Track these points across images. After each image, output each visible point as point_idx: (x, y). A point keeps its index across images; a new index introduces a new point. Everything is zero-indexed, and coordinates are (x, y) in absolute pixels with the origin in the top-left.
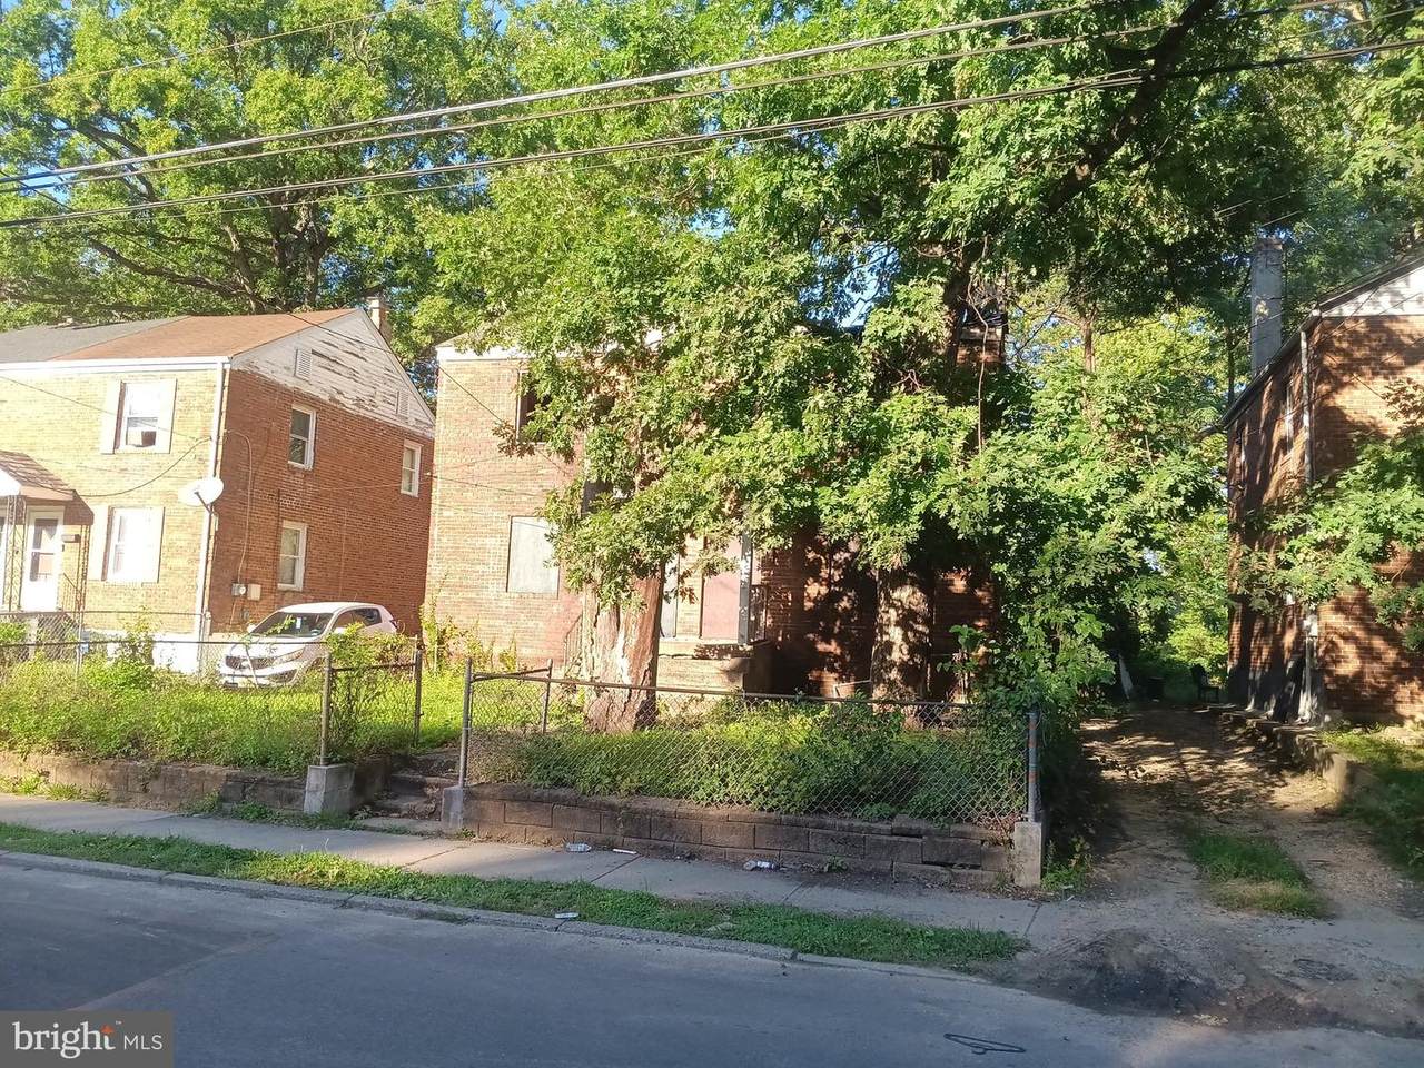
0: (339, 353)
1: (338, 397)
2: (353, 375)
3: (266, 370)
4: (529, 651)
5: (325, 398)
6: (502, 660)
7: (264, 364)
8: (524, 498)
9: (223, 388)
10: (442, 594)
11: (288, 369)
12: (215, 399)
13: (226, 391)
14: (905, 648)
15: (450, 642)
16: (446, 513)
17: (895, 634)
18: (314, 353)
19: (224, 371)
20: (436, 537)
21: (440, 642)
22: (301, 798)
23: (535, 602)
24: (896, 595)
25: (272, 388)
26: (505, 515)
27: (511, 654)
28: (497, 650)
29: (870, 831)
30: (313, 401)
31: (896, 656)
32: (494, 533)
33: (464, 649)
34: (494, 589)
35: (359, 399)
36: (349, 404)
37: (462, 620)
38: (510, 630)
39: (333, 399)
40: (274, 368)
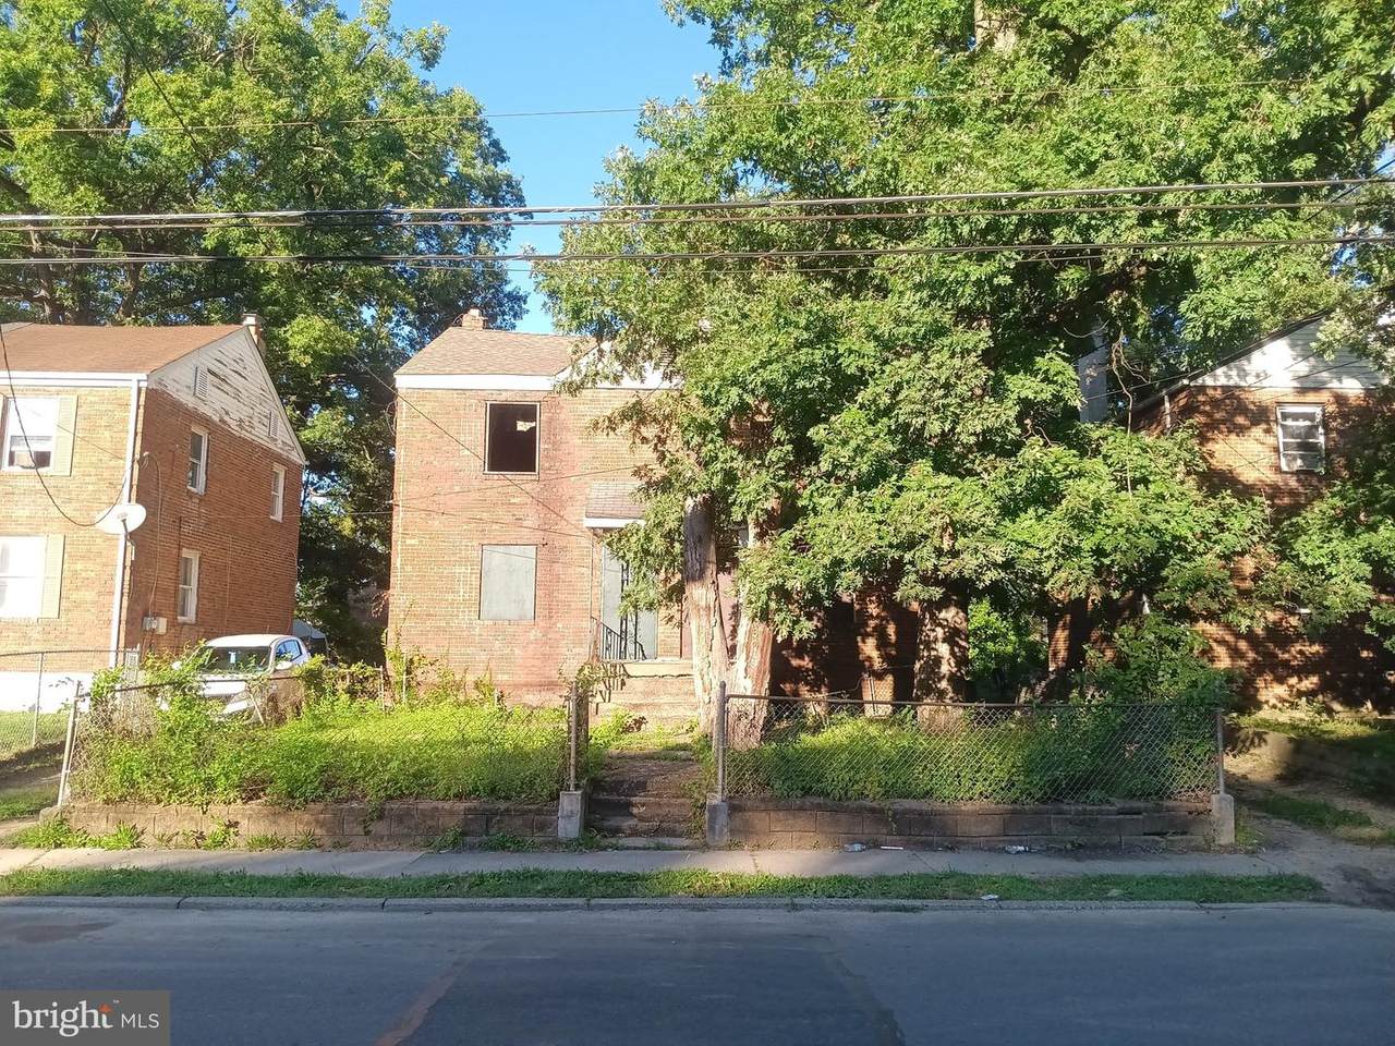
0: (228, 371)
1: (226, 418)
2: (237, 397)
3: (172, 390)
4: (506, 677)
5: (216, 419)
6: (477, 686)
7: (172, 383)
8: (495, 527)
9: (138, 407)
10: (407, 624)
11: (189, 387)
12: (131, 419)
13: (141, 410)
14: (952, 662)
15: (419, 672)
16: (409, 542)
17: (943, 649)
18: (209, 371)
19: (139, 390)
20: (398, 565)
21: (409, 672)
22: (554, 825)
23: (511, 629)
24: (943, 615)
25: (177, 407)
26: (475, 543)
27: (486, 680)
28: (470, 678)
29: (1100, 812)
30: (205, 421)
31: (945, 669)
32: (465, 561)
33: (433, 677)
34: (466, 617)
35: (241, 421)
36: (234, 424)
37: (430, 649)
38: (484, 656)
39: (222, 420)
40: (178, 386)
